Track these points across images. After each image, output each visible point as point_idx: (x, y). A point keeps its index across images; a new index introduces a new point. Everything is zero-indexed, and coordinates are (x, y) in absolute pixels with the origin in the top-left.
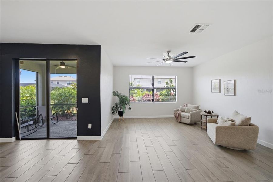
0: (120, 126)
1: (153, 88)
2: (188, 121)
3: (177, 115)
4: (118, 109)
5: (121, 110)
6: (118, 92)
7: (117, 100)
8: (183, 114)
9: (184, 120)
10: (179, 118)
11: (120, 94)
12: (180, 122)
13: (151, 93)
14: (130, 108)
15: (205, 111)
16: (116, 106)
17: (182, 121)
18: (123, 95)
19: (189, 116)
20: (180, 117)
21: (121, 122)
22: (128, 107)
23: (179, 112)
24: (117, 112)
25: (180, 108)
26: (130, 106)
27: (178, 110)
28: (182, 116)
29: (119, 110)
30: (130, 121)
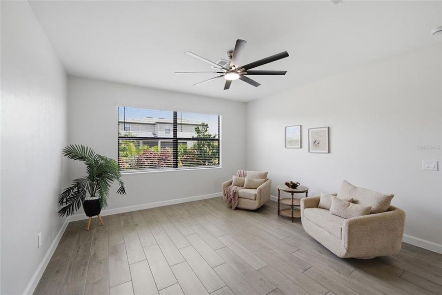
0: (92, 254)
1: (176, 140)
2: (255, 205)
3: (232, 193)
4: (83, 198)
5: (94, 198)
6: (83, 148)
7: (81, 169)
8: (242, 191)
9: (244, 204)
10: (235, 200)
11: (92, 152)
12: (237, 209)
13: (170, 150)
14: (122, 190)
15: (287, 184)
16: (76, 190)
17: (242, 206)
18: (100, 156)
19: (256, 195)
20: (237, 198)
21: (94, 231)
22: (114, 185)
23: (233, 188)
24: (82, 206)
25: (234, 178)
26: (122, 183)
27: (231, 183)
28: (241, 195)
29: (88, 197)
30: (122, 223)
